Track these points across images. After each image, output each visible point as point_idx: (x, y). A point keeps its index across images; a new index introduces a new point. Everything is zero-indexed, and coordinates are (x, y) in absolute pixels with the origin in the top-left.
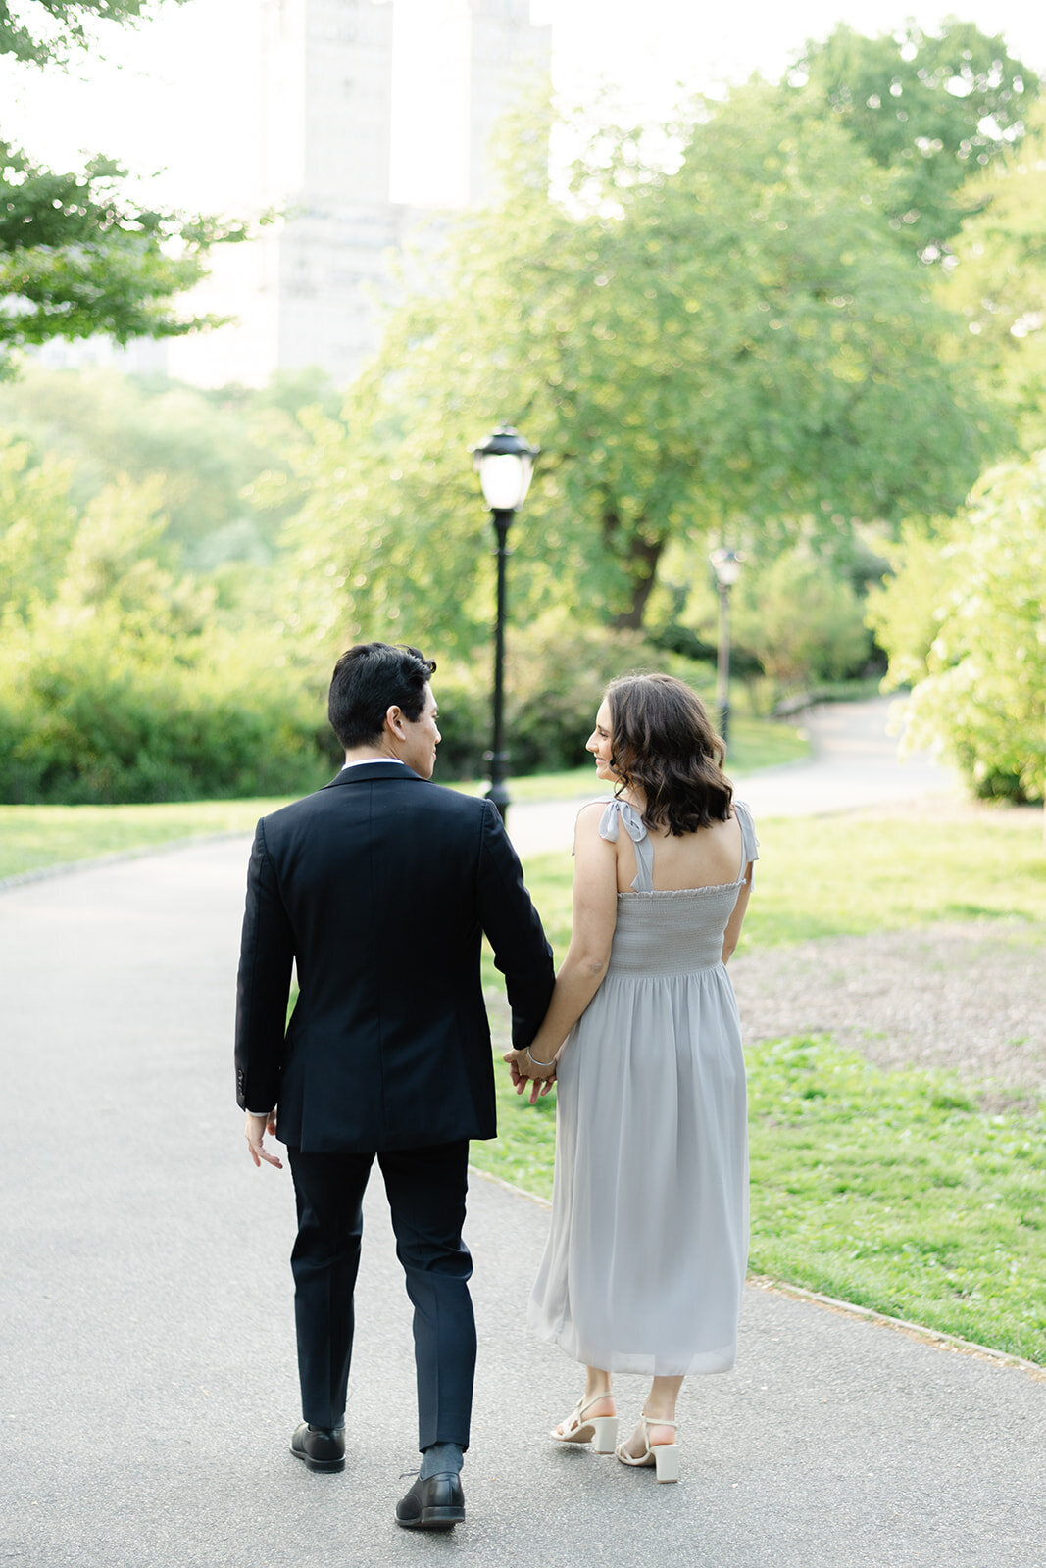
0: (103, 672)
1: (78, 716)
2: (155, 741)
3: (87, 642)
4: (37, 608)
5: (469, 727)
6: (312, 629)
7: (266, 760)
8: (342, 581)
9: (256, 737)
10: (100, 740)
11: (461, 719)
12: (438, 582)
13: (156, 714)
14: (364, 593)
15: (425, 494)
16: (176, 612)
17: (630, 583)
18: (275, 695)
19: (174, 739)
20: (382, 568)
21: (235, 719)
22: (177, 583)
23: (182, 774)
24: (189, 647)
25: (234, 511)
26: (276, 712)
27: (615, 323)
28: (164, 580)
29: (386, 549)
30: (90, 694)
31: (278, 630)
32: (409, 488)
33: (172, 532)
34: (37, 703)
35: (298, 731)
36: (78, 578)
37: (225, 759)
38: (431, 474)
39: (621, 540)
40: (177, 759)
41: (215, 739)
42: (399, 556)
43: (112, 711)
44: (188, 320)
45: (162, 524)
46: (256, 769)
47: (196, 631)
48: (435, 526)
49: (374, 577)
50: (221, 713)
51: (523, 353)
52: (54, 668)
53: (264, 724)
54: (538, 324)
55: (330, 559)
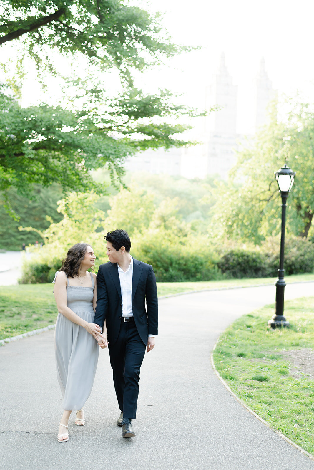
0: (160, 246)
1: (153, 257)
2: (174, 265)
3: (157, 238)
4: (143, 229)
5: (260, 263)
6: (216, 236)
7: (204, 271)
8: (224, 223)
9: (201, 264)
10: (159, 264)
11: (258, 260)
12: (251, 224)
13: (175, 257)
14: (231, 226)
15: (248, 200)
16: (180, 230)
17: (304, 225)
18: (207, 252)
19: (179, 264)
20: (235, 220)
21: (196, 259)
22: (181, 223)
23: (181, 274)
24: (183, 239)
25: (196, 209)
26: (206, 257)
27: (301, 154)
28: (178, 222)
29: (237, 215)
30: (157, 252)
31: (208, 236)
32: (244, 198)
33: (180, 212)
34: (143, 253)
35: (213, 263)
36: (155, 221)
37: (193, 270)
38: (249, 195)
39: (302, 212)
40: (180, 270)
41: (190, 264)
42: (240, 217)
43: (162, 256)
44: (187, 141)
45: (177, 209)
46: (201, 273)
47: (186, 236)
48: (250, 209)
49: (233, 222)
50: (192, 257)
51: (275, 163)
52: (148, 244)
53: (204, 260)
54: (279, 155)
55: (222, 217)
